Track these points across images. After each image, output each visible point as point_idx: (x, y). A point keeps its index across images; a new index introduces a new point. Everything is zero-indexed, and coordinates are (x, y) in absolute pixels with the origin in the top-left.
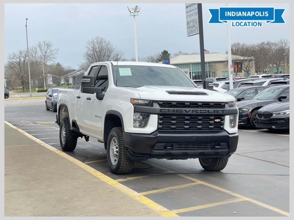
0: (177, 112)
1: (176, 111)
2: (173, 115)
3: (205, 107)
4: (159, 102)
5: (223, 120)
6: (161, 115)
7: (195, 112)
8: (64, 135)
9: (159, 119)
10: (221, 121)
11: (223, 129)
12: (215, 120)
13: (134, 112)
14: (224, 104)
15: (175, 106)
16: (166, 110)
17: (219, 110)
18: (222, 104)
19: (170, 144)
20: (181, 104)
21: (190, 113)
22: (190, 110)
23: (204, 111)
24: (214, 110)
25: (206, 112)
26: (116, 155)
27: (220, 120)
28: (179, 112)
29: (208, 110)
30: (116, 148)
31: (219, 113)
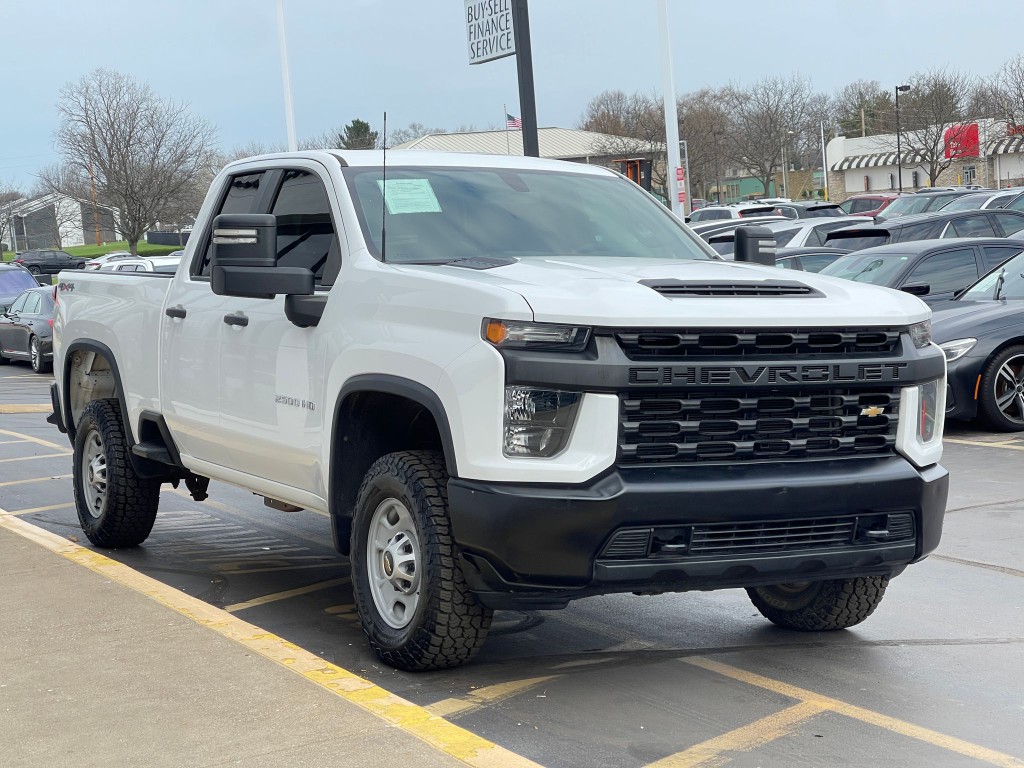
0: (705, 378)
1: (698, 373)
2: (686, 392)
3: (818, 350)
4: (622, 336)
5: (892, 407)
6: (633, 394)
7: (781, 375)
8: (98, 477)
9: (625, 414)
11: (891, 451)
12: (864, 412)
13: (506, 384)
14: (897, 334)
15: (693, 352)
16: (656, 369)
17: (879, 365)
18: (888, 334)
19: (673, 531)
20: (718, 341)
22: (762, 368)
23: (820, 372)
24: (861, 366)
25: (826, 377)
26: (406, 584)
27: (881, 410)
28: (713, 381)
29: (837, 367)
30: (401, 551)
31: (879, 376)
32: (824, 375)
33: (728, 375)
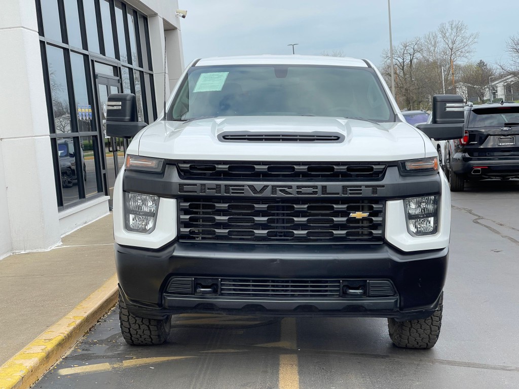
0: (227, 191)
1: (223, 188)
2: (219, 200)
3: (318, 176)
4: (181, 165)
5: (382, 212)
6: (186, 199)
7: (280, 190)
9: (180, 210)
10: (369, 216)
12: (352, 215)
13: (124, 191)
14: (383, 167)
15: (226, 175)
16: (195, 185)
17: (360, 186)
18: (374, 167)
19: (210, 280)
21: (267, 193)
22: (266, 186)
23: (311, 189)
24: (344, 187)
25: (315, 193)
27: (366, 215)
28: (232, 193)
29: (324, 187)
31: (361, 193)
32: (314, 192)
33: (243, 190)
